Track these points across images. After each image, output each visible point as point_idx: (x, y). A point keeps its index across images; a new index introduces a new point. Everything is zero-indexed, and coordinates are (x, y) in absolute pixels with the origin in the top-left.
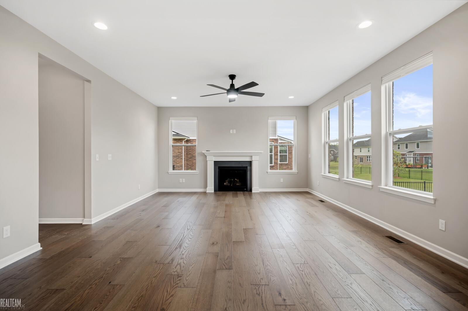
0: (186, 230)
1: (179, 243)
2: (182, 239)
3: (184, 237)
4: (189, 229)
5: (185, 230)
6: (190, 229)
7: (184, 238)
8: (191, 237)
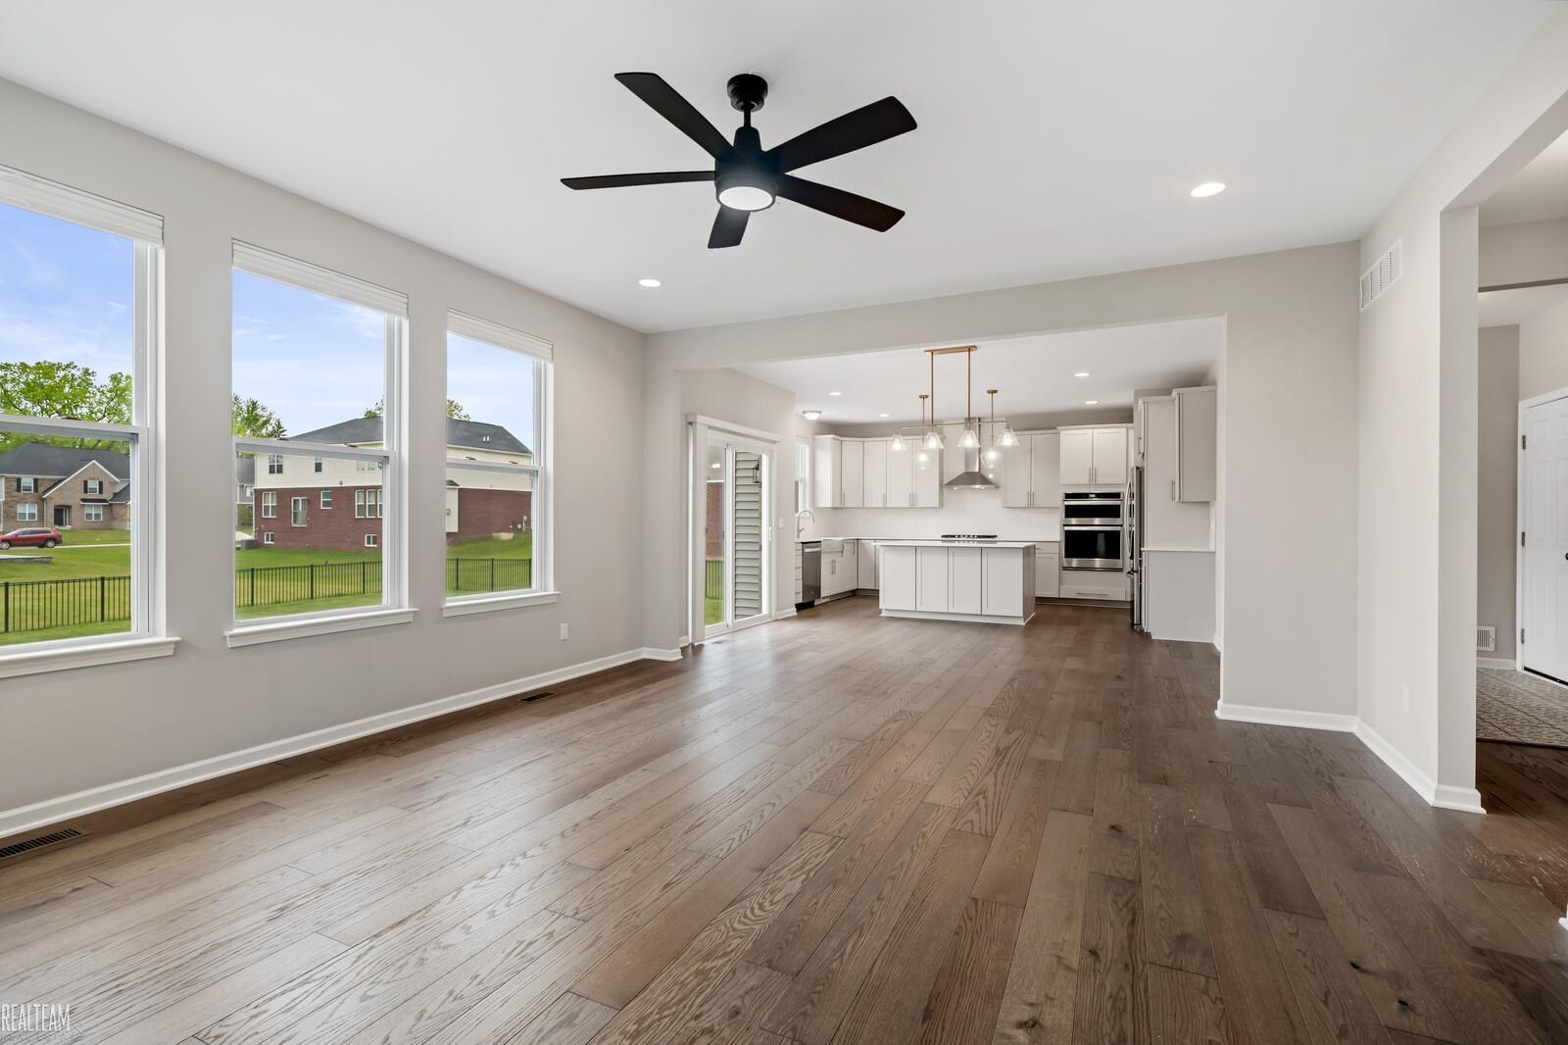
0: (991, 791)
1: (1004, 758)
2: (999, 765)
3: (993, 771)
4: (978, 795)
5: (995, 793)
6: (975, 792)
7: (991, 769)
8: (970, 768)
